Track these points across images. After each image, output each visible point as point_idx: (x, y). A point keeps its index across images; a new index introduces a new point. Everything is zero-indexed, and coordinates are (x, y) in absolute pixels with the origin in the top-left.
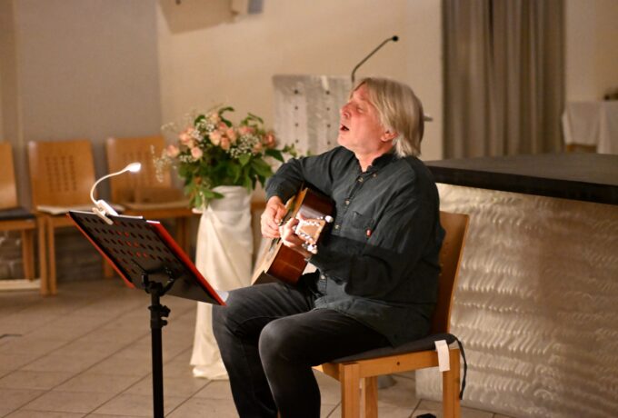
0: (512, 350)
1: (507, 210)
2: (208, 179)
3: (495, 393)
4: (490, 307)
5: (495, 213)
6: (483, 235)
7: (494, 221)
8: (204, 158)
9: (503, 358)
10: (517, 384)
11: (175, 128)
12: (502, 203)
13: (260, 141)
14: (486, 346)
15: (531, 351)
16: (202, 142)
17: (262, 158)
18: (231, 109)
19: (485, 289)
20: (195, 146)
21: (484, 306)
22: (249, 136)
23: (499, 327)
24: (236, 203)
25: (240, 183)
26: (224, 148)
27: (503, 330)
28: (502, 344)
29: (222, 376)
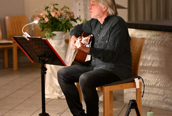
0: (157, 86)
1: (155, 38)
2: (50, 29)
3: (151, 101)
4: (150, 72)
5: (152, 39)
6: (148, 47)
7: (151, 42)
8: (49, 21)
9: (154, 89)
10: (159, 97)
11: (38, 11)
12: (154, 36)
13: (69, 15)
14: (148, 85)
15: (164, 86)
16: (48, 16)
17: (69, 21)
18: (57, 5)
19: (148, 65)
20: (46, 17)
21: (148, 71)
22: (65, 14)
23: (153, 78)
24: (60, 37)
25: (62, 30)
26: (56, 18)
27: (154, 79)
28: (154, 84)
29: (55, 98)
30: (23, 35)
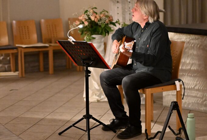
0: (196, 89)
1: (194, 41)
2: (90, 32)
3: (190, 104)
4: (189, 75)
5: (191, 43)
6: (186, 50)
7: (190, 45)
8: (88, 25)
9: (193, 91)
10: (198, 100)
11: (77, 15)
12: (193, 39)
13: (108, 19)
14: (187, 88)
15: (202, 89)
16: (88, 20)
17: (109, 25)
18: (96, 8)
19: (187, 68)
20: (85, 21)
21: (187, 74)
22: (104, 17)
23: (192, 81)
24: (99, 41)
25: (101, 34)
26: (96, 22)
27: (193, 82)
28: (193, 87)
29: (95, 101)
30: (69, 39)
